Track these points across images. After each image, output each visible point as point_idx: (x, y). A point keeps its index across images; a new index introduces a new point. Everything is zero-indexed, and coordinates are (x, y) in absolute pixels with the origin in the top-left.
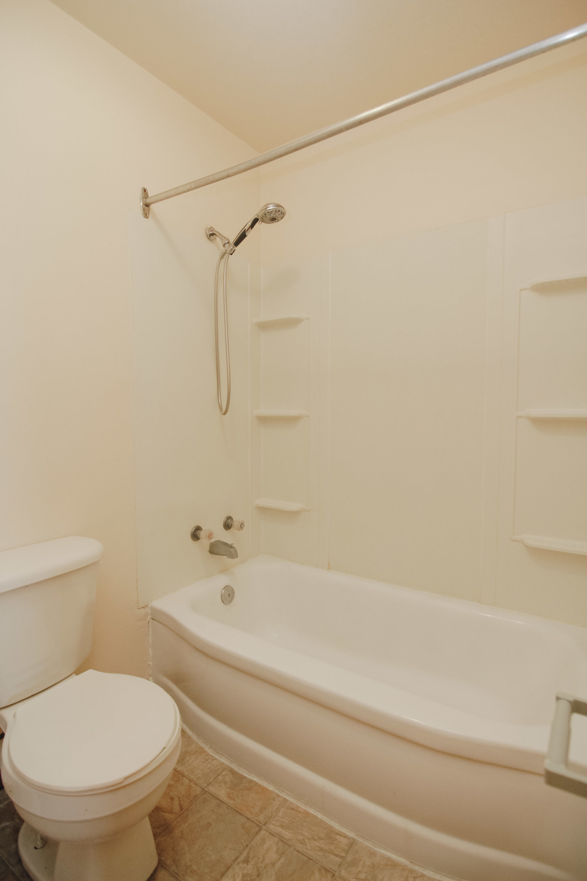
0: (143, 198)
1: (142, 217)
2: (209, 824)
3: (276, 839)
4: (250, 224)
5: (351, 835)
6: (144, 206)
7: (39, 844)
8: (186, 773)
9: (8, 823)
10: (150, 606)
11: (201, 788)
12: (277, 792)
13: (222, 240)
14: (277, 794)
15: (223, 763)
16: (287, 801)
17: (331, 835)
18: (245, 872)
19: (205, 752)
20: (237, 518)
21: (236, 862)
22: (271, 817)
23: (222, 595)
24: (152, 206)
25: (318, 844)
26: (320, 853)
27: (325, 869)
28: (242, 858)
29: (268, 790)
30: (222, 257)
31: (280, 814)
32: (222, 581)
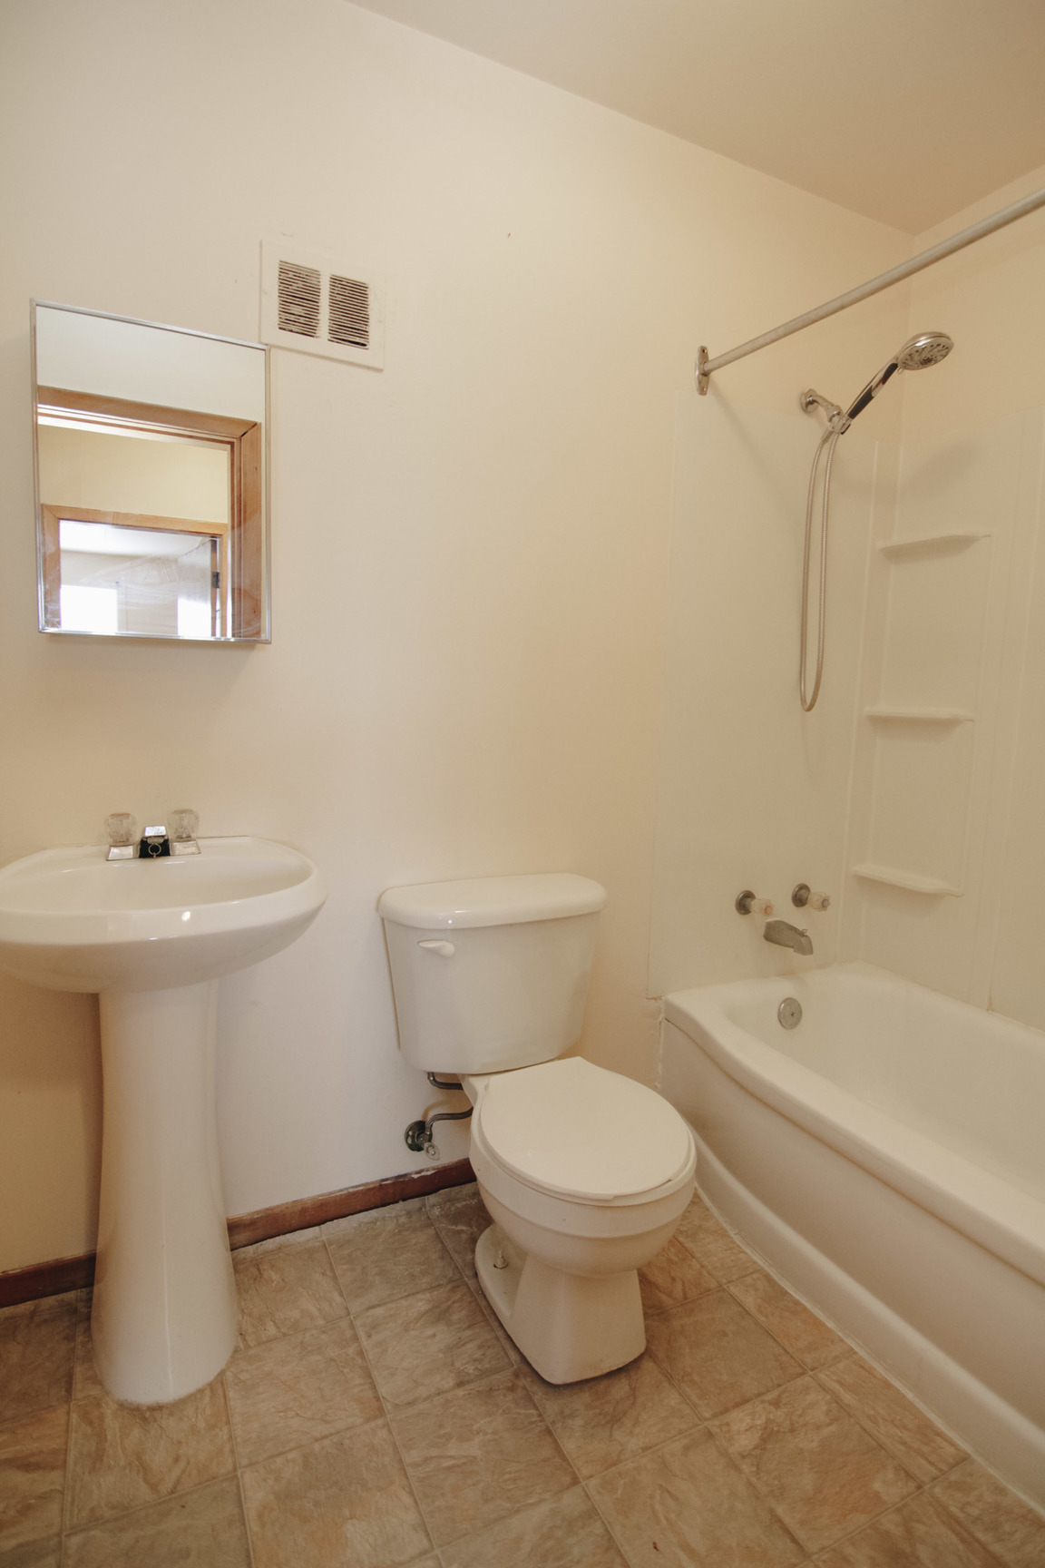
0: (700, 364)
1: (696, 393)
2: (725, 1334)
3: (829, 1397)
4: (881, 375)
5: (966, 1447)
6: (701, 376)
7: (499, 1264)
8: (698, 1255)
9: (464, 1228)
10: (663, 998)
11: (718, 1282)
12: (840, 1334)
13: (827, 409)
14: (839, 1337)
15: (755, 1262)
16: (855, 1353)
17: (925, 1430)
18: (771, 1417)
19: (729, 1237)
20: (817, 889)
21: (759, 1398)
22: (824, 1364)
23: (779, 1013)
24: (713, 375)
25: (900, 1434)
26: (901, 1447)
27: (906, 1472)
28: (769, 1397)
29: (824, 1325)
30: (825, 440)
31: (841, 1365)
32: (782, 989)
